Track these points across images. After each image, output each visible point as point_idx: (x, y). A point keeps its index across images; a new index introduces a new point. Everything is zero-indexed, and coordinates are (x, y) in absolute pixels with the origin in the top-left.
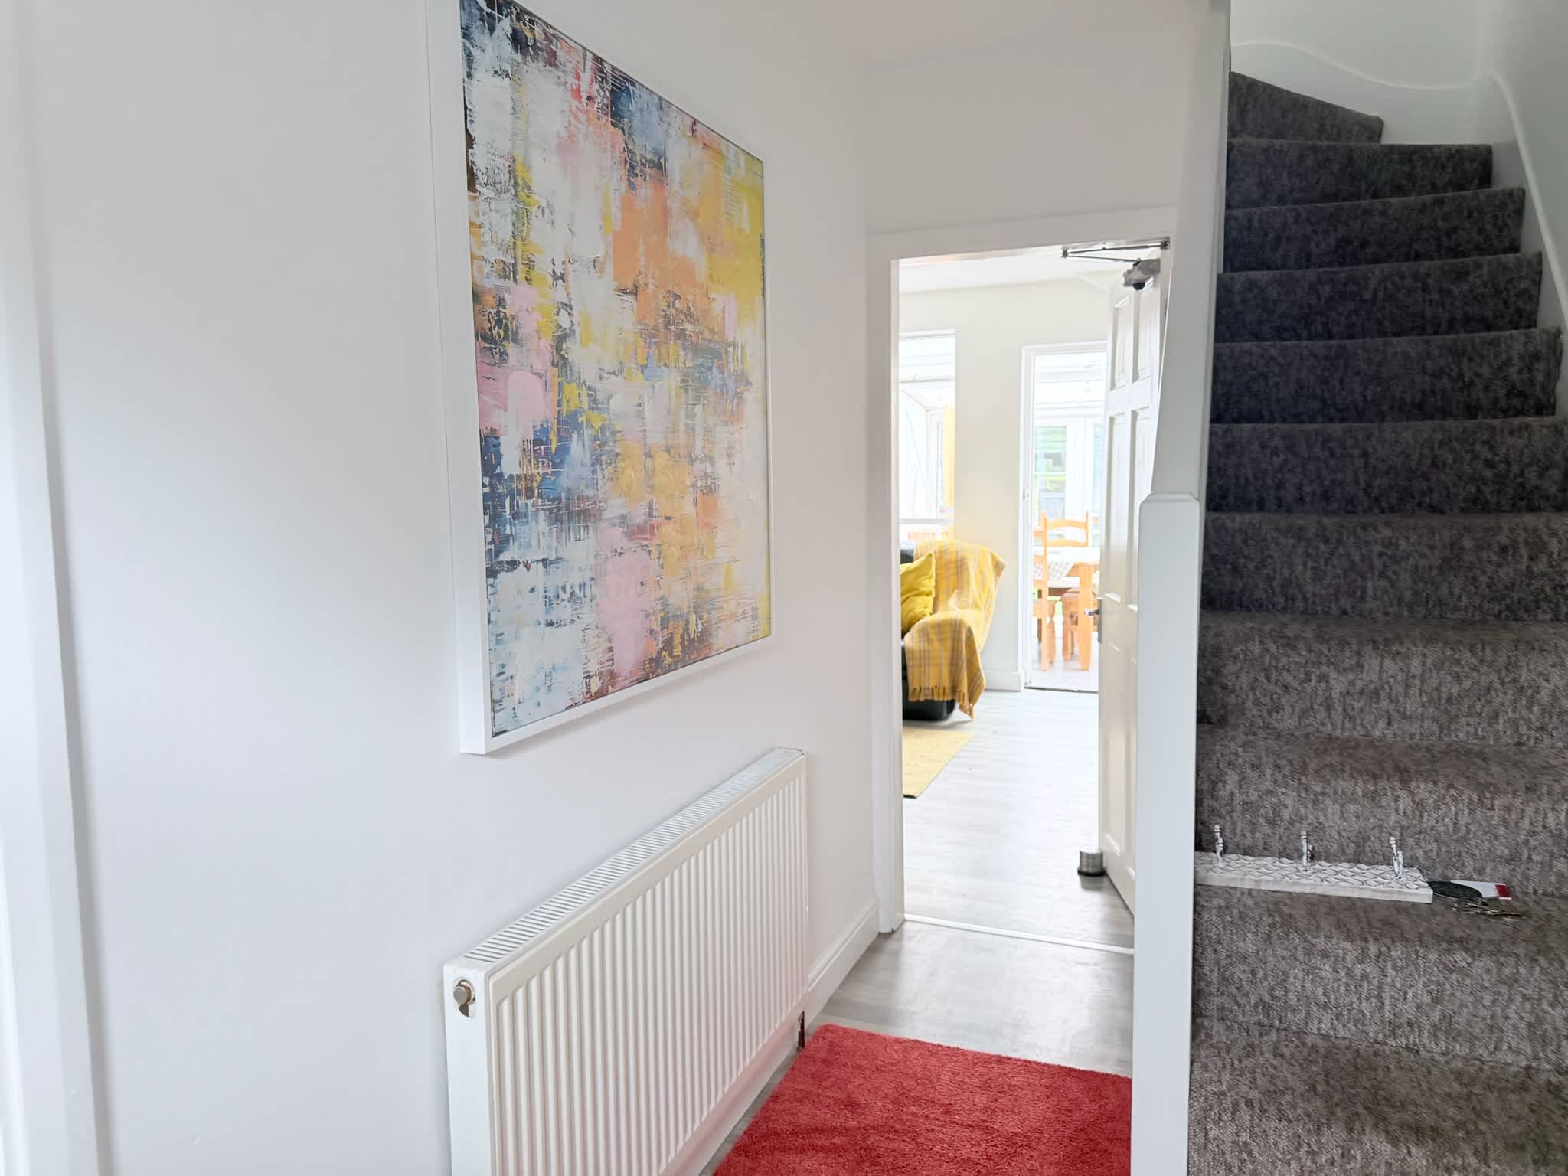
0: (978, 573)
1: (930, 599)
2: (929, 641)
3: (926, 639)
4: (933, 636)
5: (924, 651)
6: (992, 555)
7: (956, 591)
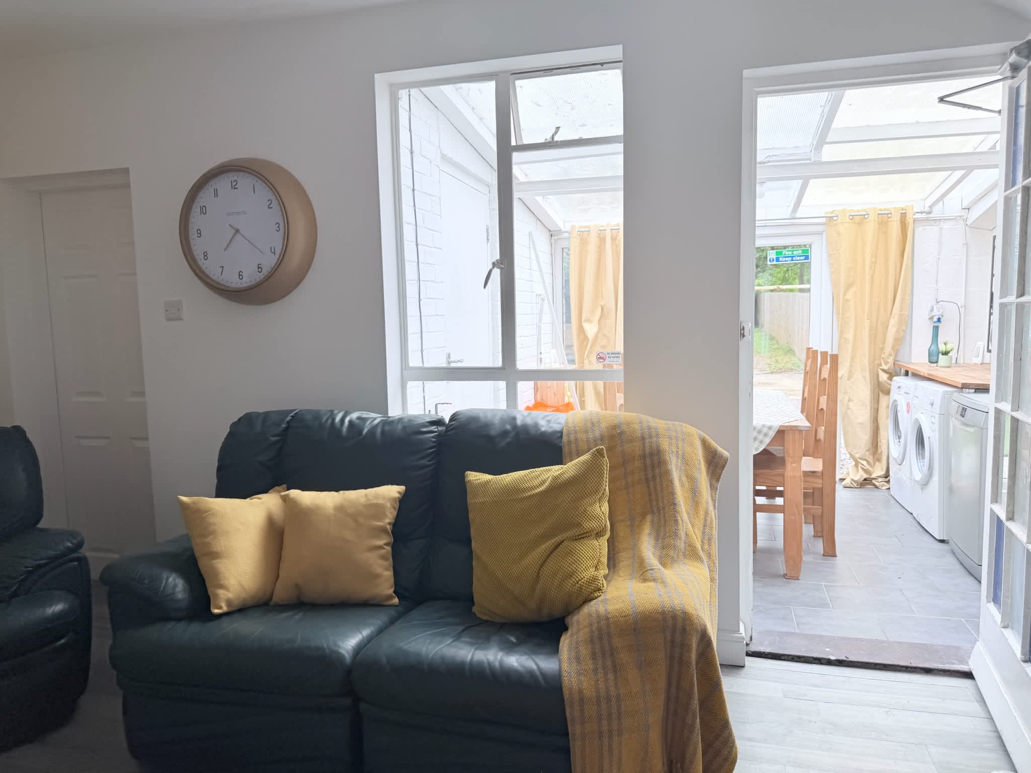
0: (684, 479)
1: (603, 542)
2: (616, 669)
3: (609, 663)
4: (624, 657)
5: (609, 699)
6: (704, 442)
7: (649, 518)
